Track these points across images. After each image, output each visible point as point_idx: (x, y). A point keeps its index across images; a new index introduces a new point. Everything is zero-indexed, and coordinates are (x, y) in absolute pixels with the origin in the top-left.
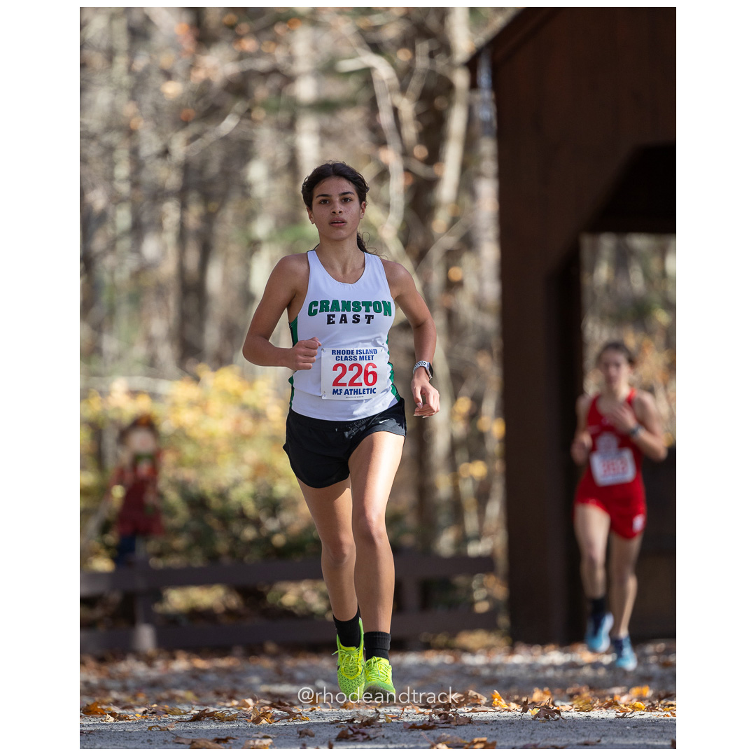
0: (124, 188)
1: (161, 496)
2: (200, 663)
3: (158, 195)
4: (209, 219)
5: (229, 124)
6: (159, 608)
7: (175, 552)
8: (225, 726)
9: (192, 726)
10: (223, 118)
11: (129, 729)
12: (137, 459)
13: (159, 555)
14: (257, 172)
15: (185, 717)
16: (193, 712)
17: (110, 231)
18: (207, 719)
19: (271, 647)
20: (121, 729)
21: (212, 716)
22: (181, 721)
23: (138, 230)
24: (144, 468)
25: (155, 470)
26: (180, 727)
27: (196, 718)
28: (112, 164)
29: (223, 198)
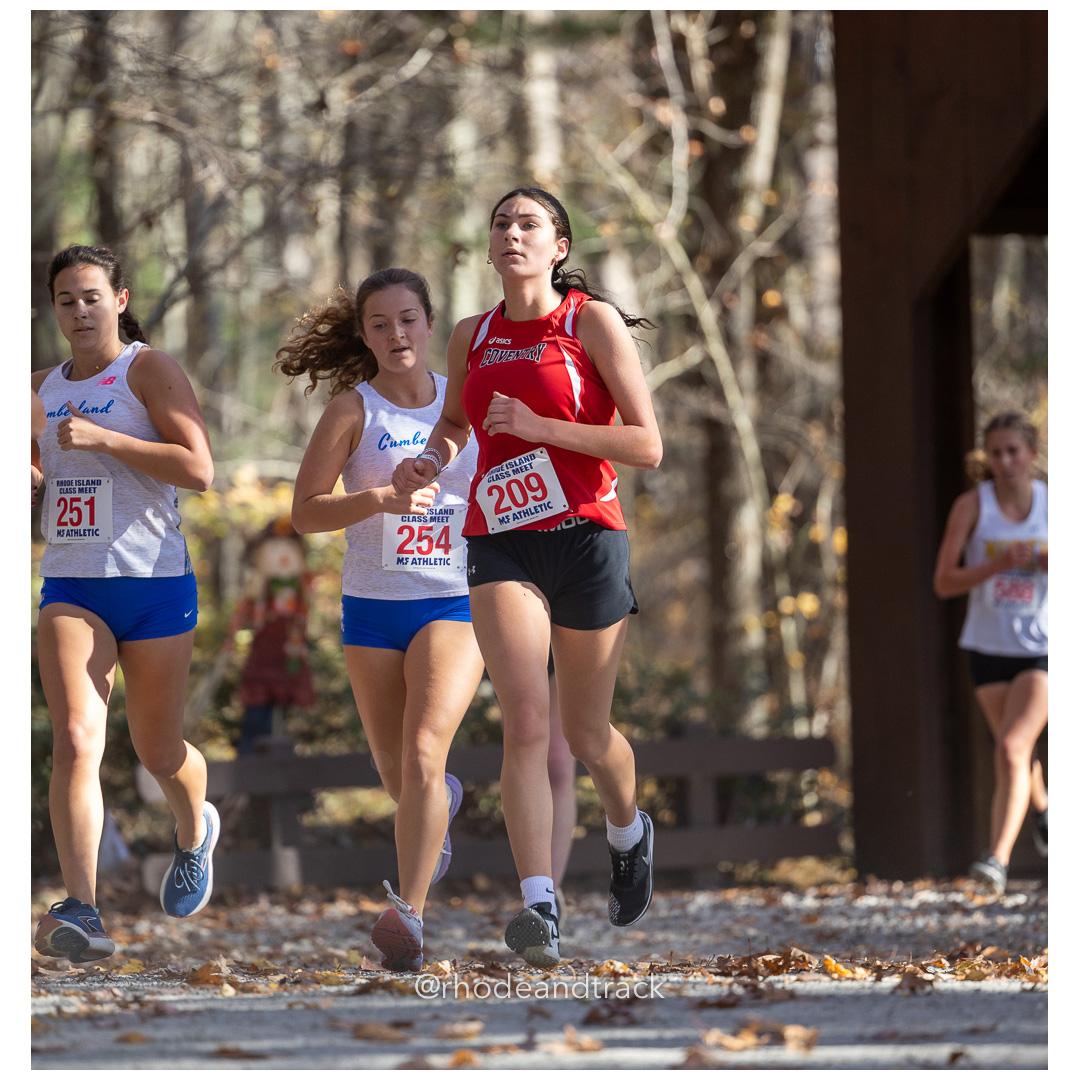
0: (254, 163)
1: (311, 644)
2: (370, 906)
3: (309, 172)
4: (387, 209)
5: (417, 64)
6: (308, 820)
7: (333, 731)
9: (355, 1003)
10: (412, 53)
11: (259, 1007)
12: (273, 584)
13: (308, 737)
14: (461, 136)
15: (346, 988)
16: (358, 981)
17: (233, 229)
18: (380, 992)
19: (482, 882)
20: (244, 1007)
21: (388, 987)
22: (340, 994)
23: (276, 229)
24: (284, 600)
25: (301, 604)
26: (341, 1002)
27: (363, 991)
28: (237, 125)
29: (410, 179)
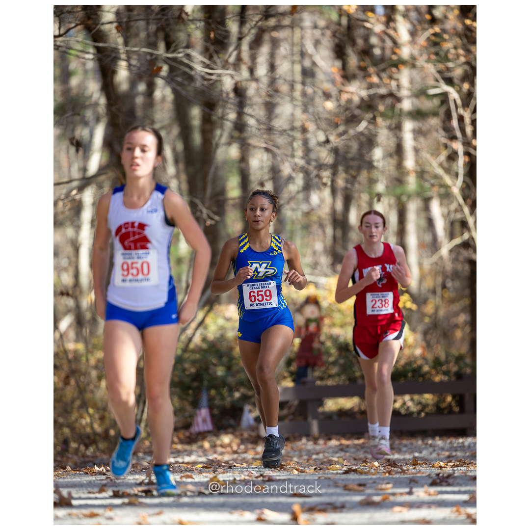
2: (345, 442)
5: (363, 126)
6: (321, 410)
7: (330, 376)
8: (363, 477)
9: (344, 476)
10: (360, 122)
11: (307, 478)
12: (308, 321)
13: (321, 378)
14: (378, 154)
15: (339, 471)
16: (343, 469)
18: (352, 473)
20: (302, 478)
21: (355, 471)
22: (337, 474)
23: (307, 187)
24: (312, 327)
25: (319, 328)
26: (338, 477)
27: (346, 472)
29: (359, 169)
